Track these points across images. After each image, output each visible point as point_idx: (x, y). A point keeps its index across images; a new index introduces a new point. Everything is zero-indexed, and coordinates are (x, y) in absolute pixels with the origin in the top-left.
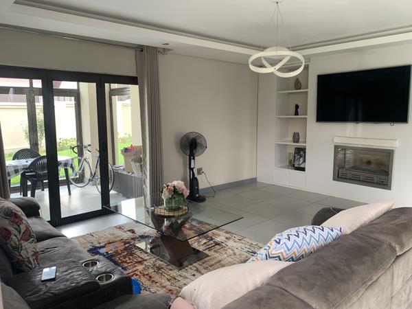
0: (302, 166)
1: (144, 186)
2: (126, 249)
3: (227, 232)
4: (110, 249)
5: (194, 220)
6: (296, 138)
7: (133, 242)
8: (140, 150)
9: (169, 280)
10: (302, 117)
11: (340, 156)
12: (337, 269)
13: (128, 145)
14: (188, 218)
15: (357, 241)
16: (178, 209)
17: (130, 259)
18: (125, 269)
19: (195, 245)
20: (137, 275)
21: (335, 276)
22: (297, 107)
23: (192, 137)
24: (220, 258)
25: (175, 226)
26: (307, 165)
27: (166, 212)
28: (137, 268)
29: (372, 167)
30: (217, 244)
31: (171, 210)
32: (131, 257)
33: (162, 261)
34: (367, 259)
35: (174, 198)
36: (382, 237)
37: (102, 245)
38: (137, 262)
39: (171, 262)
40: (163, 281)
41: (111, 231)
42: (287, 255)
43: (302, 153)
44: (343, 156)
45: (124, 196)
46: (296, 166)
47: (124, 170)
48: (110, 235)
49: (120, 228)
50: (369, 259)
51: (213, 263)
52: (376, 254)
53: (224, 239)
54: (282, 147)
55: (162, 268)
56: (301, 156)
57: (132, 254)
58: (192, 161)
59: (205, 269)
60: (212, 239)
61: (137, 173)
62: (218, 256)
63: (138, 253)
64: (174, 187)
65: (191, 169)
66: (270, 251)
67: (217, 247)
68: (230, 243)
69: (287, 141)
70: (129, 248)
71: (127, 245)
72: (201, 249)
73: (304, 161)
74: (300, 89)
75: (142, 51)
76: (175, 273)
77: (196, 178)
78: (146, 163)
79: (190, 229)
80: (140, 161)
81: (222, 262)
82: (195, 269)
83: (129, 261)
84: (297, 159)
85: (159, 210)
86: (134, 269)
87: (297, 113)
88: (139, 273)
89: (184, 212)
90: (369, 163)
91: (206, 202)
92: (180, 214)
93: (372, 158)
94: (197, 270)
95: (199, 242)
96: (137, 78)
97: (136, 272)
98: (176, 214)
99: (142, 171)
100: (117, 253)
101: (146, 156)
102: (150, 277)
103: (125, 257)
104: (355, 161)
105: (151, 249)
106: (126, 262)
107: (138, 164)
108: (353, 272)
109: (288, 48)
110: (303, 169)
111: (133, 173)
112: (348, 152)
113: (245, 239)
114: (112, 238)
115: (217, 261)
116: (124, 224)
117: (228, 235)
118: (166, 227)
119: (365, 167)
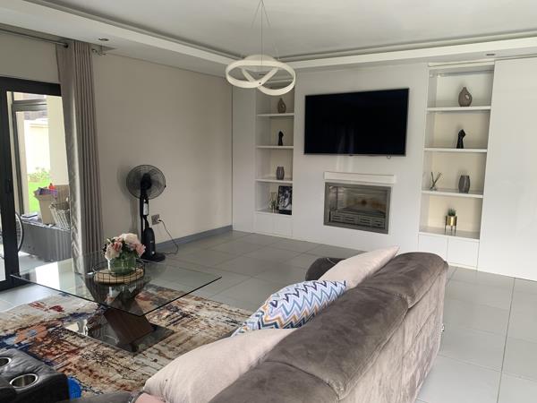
0: (288, 208)
1: (73, 243)
2: (49, 335)
3: (197, 299)
4: (24, 337)
5: (151, 286)
6: (280, 174)
7: (60, 324)
8: (66, 190)
9: (119, 372)
10: (286, 147)
11: (332, 195)
12: (348, 331)
13: (45, 185)
14: (144, 284)
15: (366, 296)
16: (129, 272)
17: (57, 349)
18: (50, 364)
19: (154, 320)
20: (70, 370)
21: (346, 340)
22: (281, 135)
23: (143, 172)
24: (190, 333)
25: (125, 296)
26: (294, 208)
27: (111, 277)
28: (69, 360)
29: (367, 207)
30: (185, 315)
31: (118, 274)
32: (59, 346)
33: (107, 347)
34: (379, 316)
35: (123, 258)
36: (391, 289)
37: (10, 332)
38: (68, 353)
39: (121, 346)
40: (111, 374)
41: (24, 312)
42: (285, 320)
43: (287, 192)
44: (335, 195)
45: (40, 258)
46: (280, 208)
47: (39, 220)
48: (23, 316)
49: (38, 305)
50: (381, 315)
51: (180, 341)
52: (388, 309)
53: (194, 308)
54: (264, 185)
55: (108, 356)
56: (286, 197)
57: (60, 342)
58: (145, 205)
59: (170, 350)
60: (177, 310)
61: (60, 225)
62: (188, 332)
63: (70, 338)
64: (123, 242)
65: (144, 217)
66: (264, 317)
67: (186, 319)
68: (203, 313)
69: (270, 178)
70: (55, 332)
71: (51, 330)
72: (163, 324)
73: (290, 202)
74: (284, 112)
75: (67, 47)
76: (128, 360)
77: (151, 229)
78: (75, 210)
79: (145, 299)
80: (67, 207)
81: (193, 339)
82: (157, 352)
83: (56, 352)
84: (282, 200)
85: (101, 276)
86: (65, 362)
87: (280, 143)
88: (73, 368)
89: (138, 277)
90: (364, 203)
91: (166, 260)
92: (133, 279)
93: (367, 197)
94: (160, 353)
95: (159, 315)
96: (59, 85)
97: (69, 367)
98: (127, 279)
99: (69, 222)
100: (35, 342)
101: (75, 200)
102: (91, 371)
103: (49, 346)
104: (348, 201)
105: (90, 331)
106: (51, 354)
107: (63, 211)
108: (366, 333)
109: (276, 58)
110: (289, 213)
111: (54, 225)
112: (340, 190)
113: (223, 306)
114: (25, 321)
115: (186, 338)
116: (45, 300)
117: (199, 303)
118: (112, 298)
119: (359, 207)
